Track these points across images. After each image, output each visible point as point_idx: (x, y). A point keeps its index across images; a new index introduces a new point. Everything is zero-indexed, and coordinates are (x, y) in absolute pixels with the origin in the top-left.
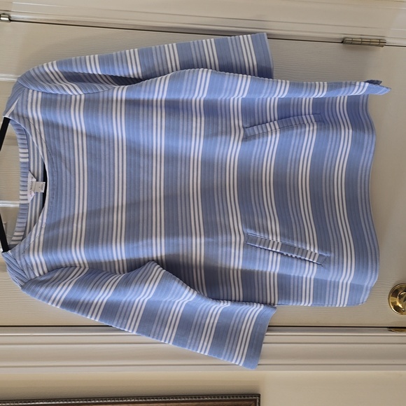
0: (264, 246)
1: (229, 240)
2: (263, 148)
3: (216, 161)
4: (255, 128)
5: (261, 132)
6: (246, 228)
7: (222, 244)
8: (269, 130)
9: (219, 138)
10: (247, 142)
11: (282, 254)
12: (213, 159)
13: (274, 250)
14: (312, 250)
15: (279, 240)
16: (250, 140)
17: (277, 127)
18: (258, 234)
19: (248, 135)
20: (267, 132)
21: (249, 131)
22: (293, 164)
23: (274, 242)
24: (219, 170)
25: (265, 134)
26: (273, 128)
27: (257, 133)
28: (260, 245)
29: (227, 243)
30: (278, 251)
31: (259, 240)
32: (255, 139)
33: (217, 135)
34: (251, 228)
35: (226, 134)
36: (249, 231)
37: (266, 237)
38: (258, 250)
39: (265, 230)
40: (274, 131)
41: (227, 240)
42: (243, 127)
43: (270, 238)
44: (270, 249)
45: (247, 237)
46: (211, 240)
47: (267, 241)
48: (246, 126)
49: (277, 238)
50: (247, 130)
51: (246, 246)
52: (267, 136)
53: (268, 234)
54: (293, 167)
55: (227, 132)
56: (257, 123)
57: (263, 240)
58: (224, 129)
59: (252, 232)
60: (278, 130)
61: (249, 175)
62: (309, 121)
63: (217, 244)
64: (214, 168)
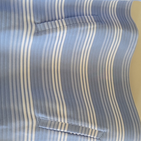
0: (54, 127)
1: (22, 125)
2: (53, 42)
3: (10, 53)
4: (45, 23)
5: (51, 28)
6: (38, 112)
7: (16, 130)
8: (58, 26)
9: (12, 31)
10: (39, 37)
11: (69, 133)
12: (8, 51)
13: (62, 130)
14: (93, 128)
15: (66, 122)
16: (41, 34)
17: (65, 24)
18: (48, 118)
19: (40, 30)
20: (56, 28)
21: (40, 27)
22: (76, 55)
23: (62, 123)
24: (14, 61)
25: (55, 30)
26: (61, 25)
27: (47, 28)
28: (50, 127)
29: (20, 128)
30: (66, 131)
31: (49, 122)
32: (45, 33)
33: (10, 28)
34: (42, 113)
35: (19, 28)
36: (40, 115)
37: (56, 119)
38: (49, 132)
39: (54, 114)
40: (62, 27)
41: (20, 125)
42: (35, 23)
43: (59, 120)
44: (59, 130)
45: (39, 121)
46: (4, 127)
47: (56, 123)
48: (37, 22)
49: (64, 120)
50: (38, 25)
51: (38, 129)
52: (57, 31)
53: (57, 117)
54: (76, 58)
55: (20, 26)
56: (47, 20)
57: (53, 123)
58: (17, 23)
59: (44, 116)
60: (65, 27)
61: (41, 65)
62: (90, 21)
63: (11, 130)
64: (8, 59)
